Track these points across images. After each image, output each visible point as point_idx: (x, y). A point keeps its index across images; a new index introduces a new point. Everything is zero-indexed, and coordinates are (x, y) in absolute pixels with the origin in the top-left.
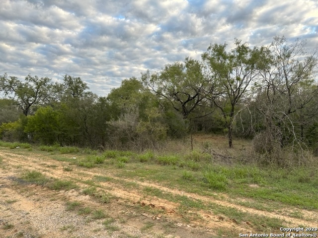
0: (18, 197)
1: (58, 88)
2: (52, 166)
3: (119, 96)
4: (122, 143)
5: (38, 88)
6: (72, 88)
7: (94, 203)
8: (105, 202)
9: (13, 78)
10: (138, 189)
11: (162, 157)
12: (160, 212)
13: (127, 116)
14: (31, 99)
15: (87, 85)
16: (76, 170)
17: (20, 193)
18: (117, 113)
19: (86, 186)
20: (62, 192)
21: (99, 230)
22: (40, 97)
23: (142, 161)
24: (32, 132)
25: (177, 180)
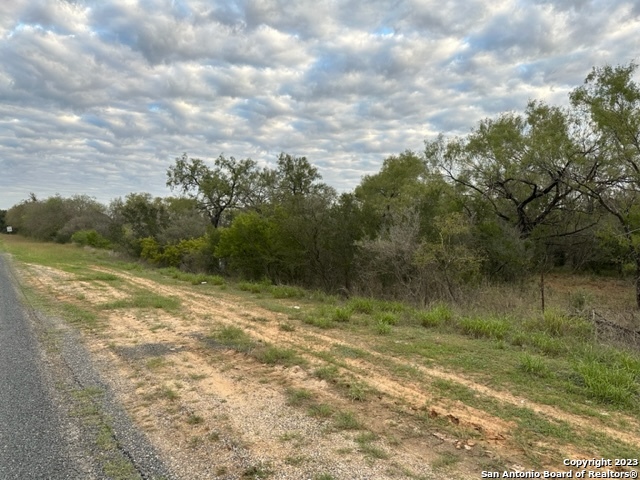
0: (208, 370)
1: (268, 179)
2: (260, 320)
3: (378, 190)
4: (384, 285)
5: (235, 179)
6: (291, 177)
7: (336, 397)
8: (357, 399)
9: (196, 162)
10: (421, 381)
11: (470, 320)
12: (472, 435)
13: (395, 231)
14: (224, 198)
15: (318, 172)
16: (301, 330)
17: (210, 364)
18: (374, 224)
19: (320, 361)
20: (278, 368)
21: (349, 451)
22: (238, 194)
23: (425, 324)
24: (226, 256)
25: (508, 373)
